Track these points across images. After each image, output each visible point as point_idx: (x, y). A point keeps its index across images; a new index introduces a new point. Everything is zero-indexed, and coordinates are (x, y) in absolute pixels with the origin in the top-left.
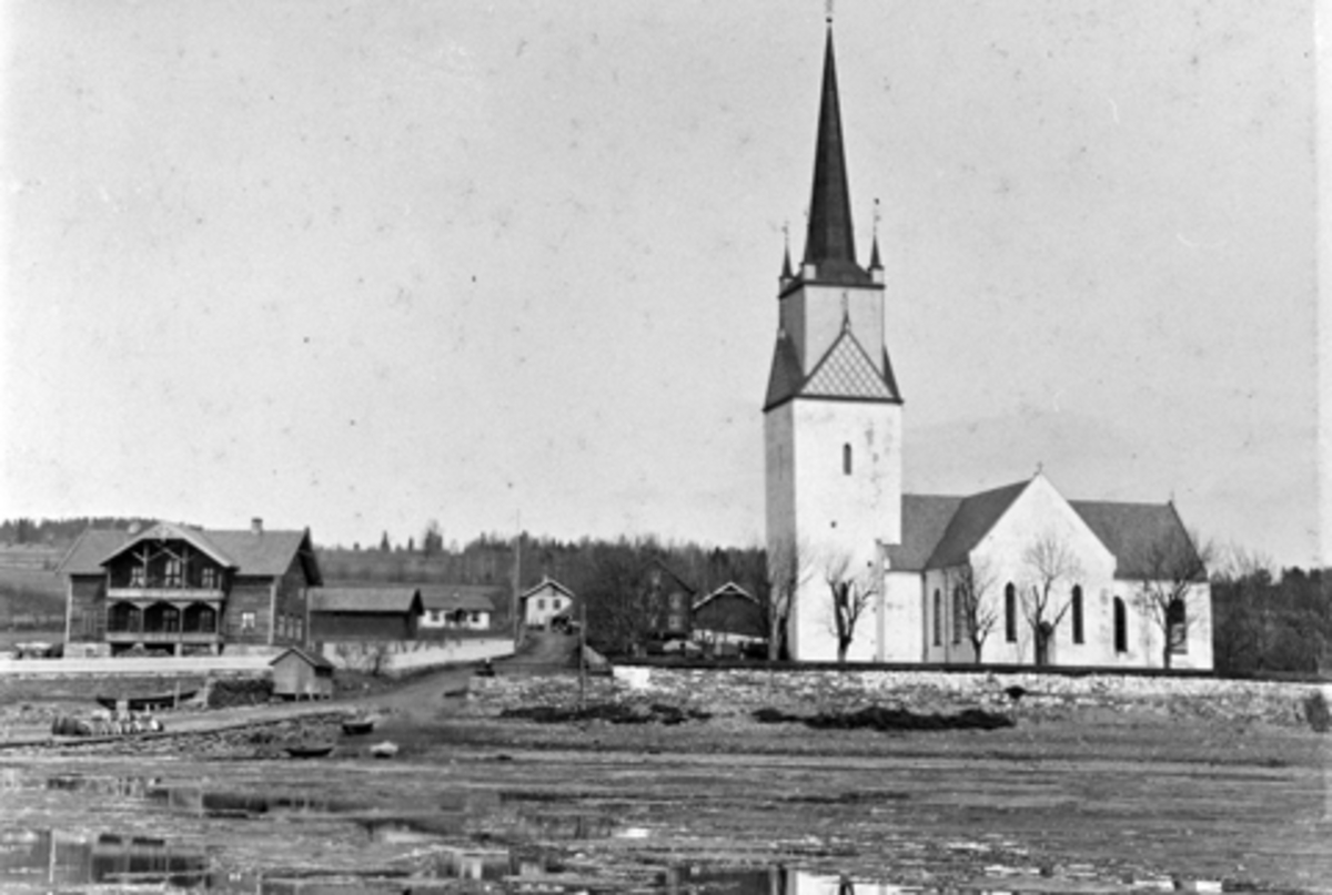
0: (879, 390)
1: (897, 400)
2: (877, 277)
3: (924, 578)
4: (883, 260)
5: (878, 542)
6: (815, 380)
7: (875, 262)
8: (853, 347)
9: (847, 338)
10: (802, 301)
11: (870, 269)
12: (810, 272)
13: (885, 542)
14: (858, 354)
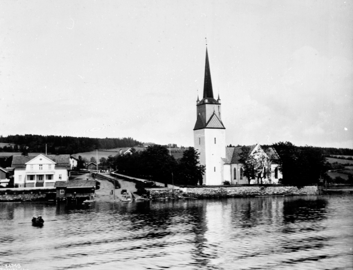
0: (221, 126)
1: (224, 128)
2: (219, 102)
3: (231, 166)
4: (220, 99)
5: (221, 158)
6: (209, 124)
7: (219, 99)
8: (216, 117)
9: (215, 115)
10: (205, 107)
11: (218, 100)
12: (206, 101)
13: (223, 158)
14: (217, 118)
